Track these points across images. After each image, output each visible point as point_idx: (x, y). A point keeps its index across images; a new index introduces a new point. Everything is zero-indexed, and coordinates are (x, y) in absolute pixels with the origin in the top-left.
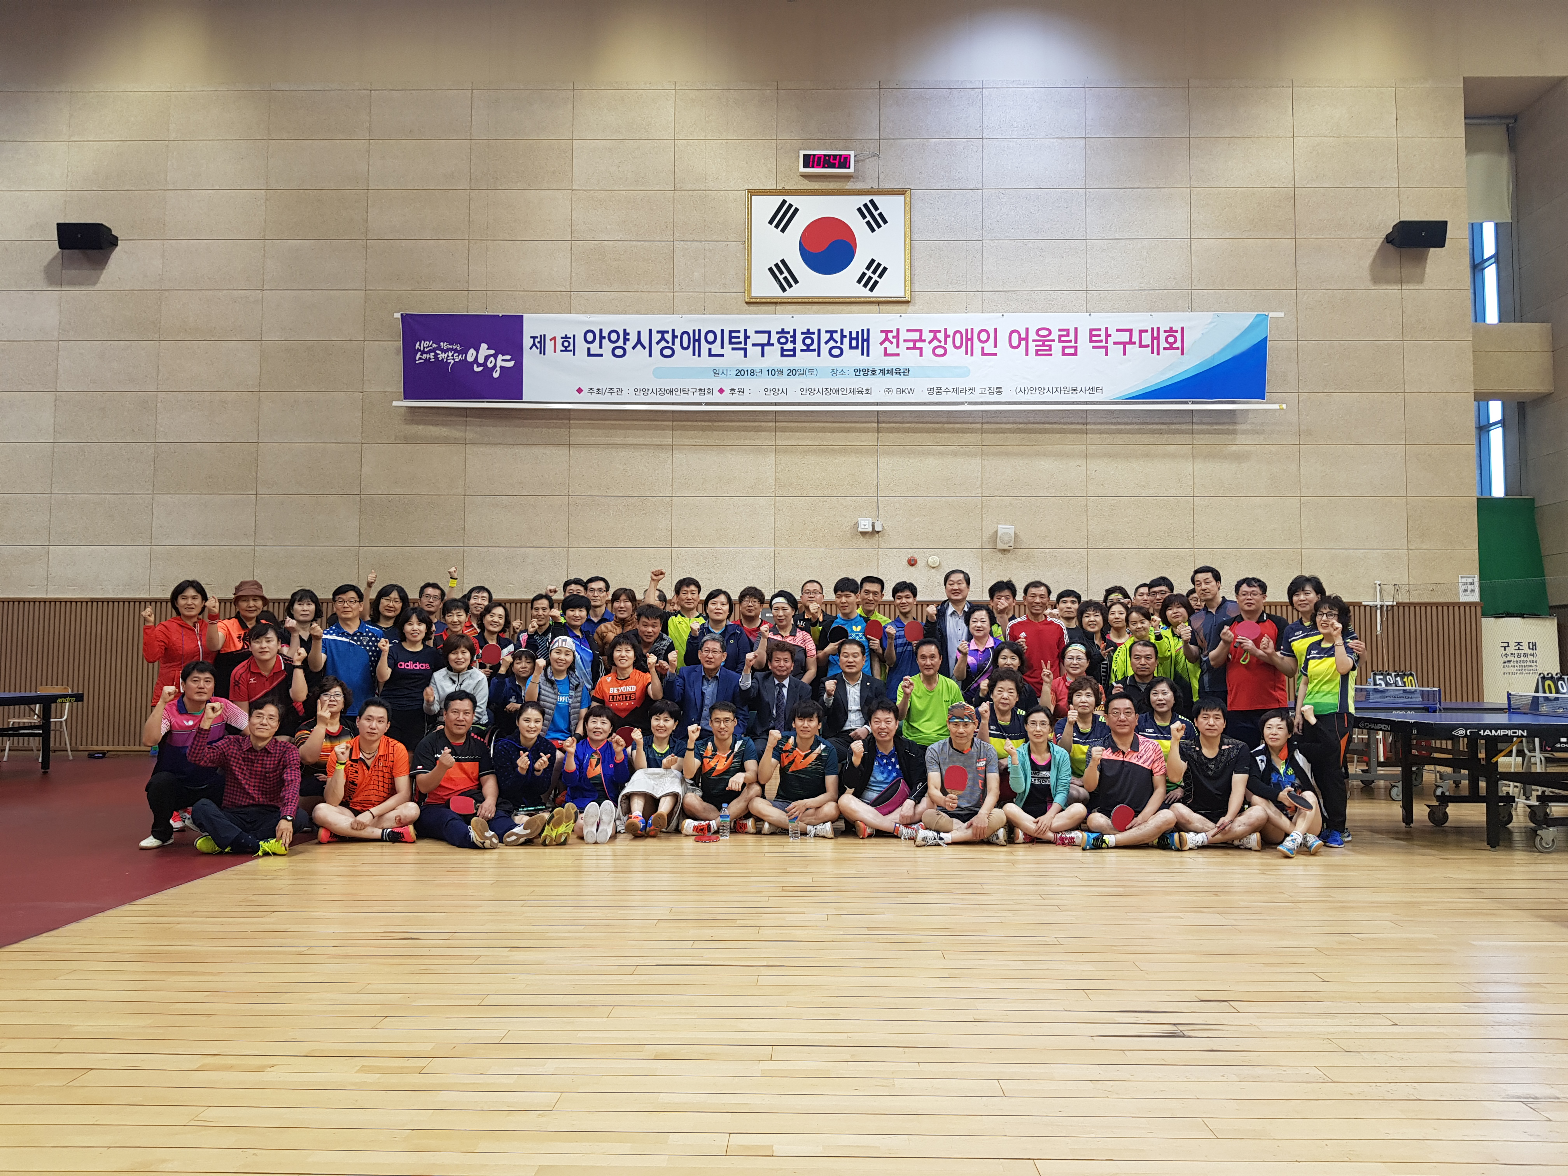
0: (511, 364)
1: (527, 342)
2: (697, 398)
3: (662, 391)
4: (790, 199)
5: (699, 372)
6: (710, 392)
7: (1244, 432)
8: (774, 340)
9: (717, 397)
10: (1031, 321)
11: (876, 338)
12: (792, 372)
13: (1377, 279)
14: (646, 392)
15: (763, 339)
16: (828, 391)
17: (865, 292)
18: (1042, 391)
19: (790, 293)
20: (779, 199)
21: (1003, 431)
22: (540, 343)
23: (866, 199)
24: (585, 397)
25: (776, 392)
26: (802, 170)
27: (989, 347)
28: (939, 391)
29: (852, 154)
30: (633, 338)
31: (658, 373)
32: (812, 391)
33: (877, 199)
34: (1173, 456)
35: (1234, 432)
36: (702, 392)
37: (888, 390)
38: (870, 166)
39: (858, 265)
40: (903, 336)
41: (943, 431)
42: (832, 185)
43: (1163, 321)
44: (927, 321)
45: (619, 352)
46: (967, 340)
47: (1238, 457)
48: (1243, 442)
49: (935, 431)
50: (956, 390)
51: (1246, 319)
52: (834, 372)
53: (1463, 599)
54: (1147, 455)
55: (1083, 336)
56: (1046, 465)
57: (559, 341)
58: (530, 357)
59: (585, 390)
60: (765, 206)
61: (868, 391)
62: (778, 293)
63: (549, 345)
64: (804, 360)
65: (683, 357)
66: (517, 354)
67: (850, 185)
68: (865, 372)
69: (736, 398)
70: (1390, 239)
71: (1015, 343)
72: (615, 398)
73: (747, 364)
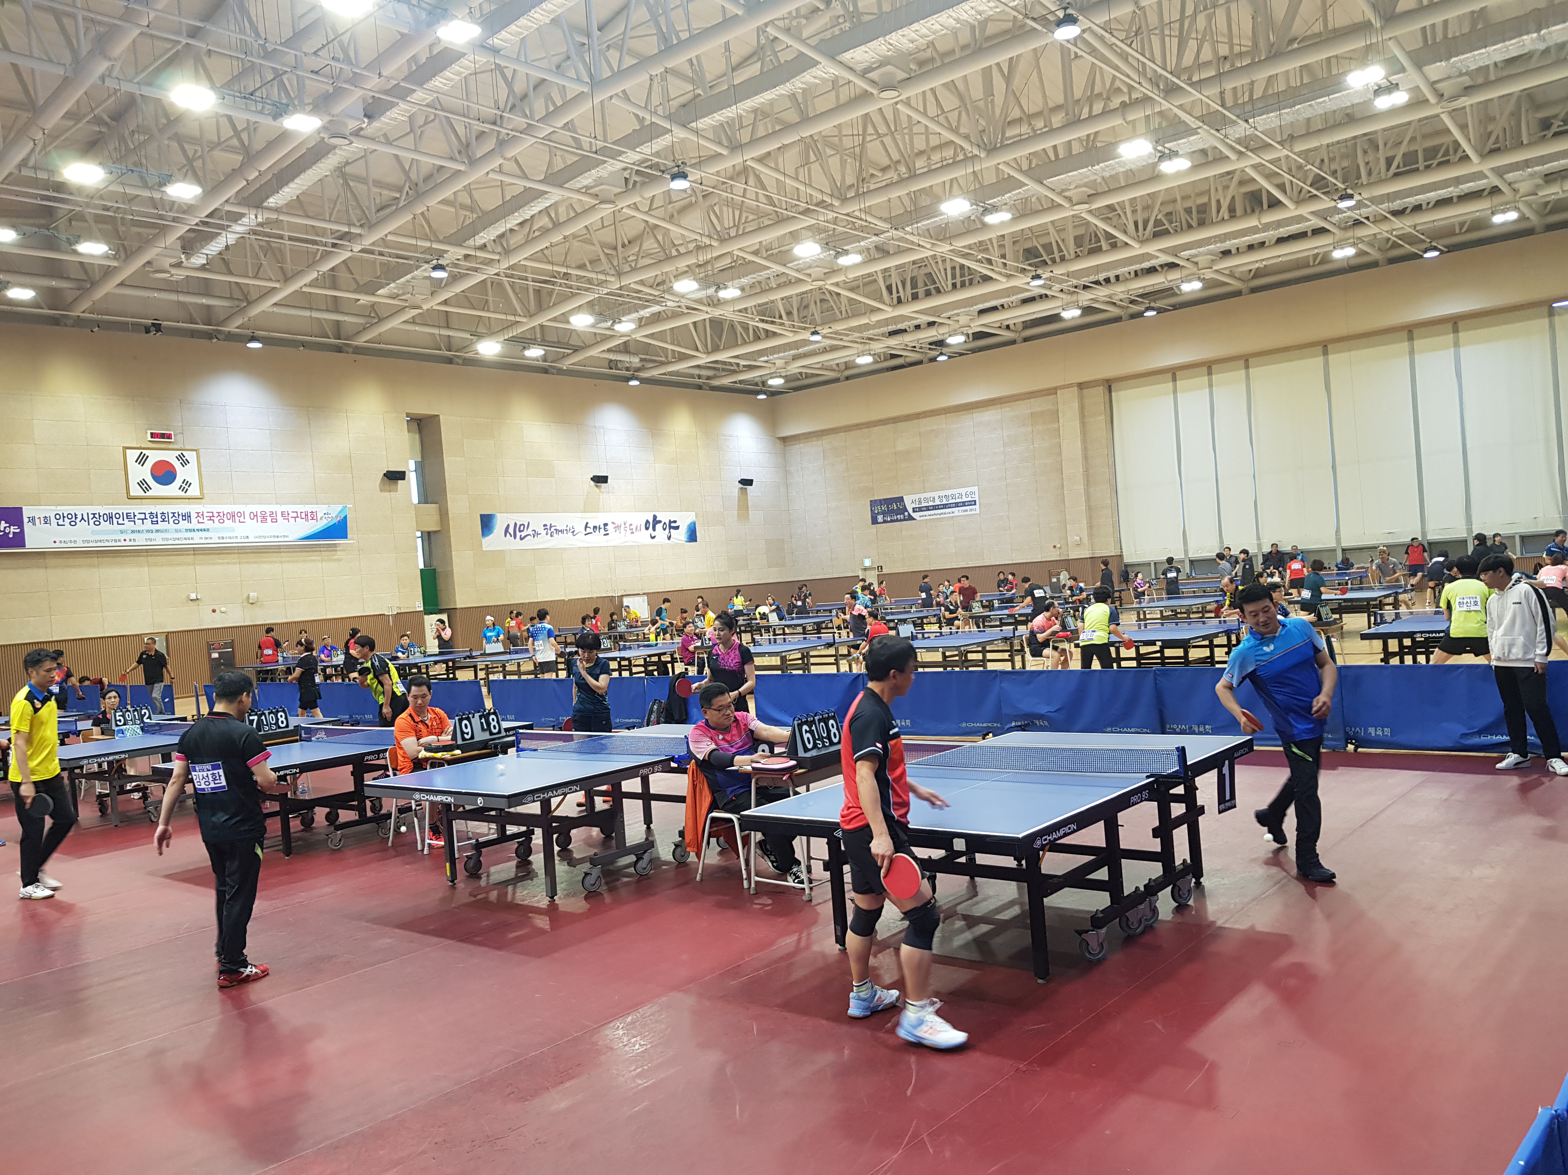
0: (18, 530)
1: (26, 520)
2: (114, 544)
3: (96, 542)
4: (144, 452)
5: (114, 532)
6: (119, 541)
7: (340, 550)
8: (147, 517)
9: (123, 543)
10: (258, 508)
11: (194, 515)
12: (157, 531)
13: (381, 490)
14: (88, 542)
15: (143, 516)
16: (175, 539)
17: (182, 494)
18: (264, 537)
19: (148, 494)
20: (139, 452)
21: (247, 553)
22: (32, 520)
23: (179, 452)
24: (58, 545)
25: (151, 540)
26: (150, 439)
27: (242, 519)
28: (223, 538)
29: (172, 433)
30: (79, 517)
31: (94, 533)
32: (167, 539)
33: (184, 453)
34: (314, 561)
35: (336, 551)
36: (115, 541)
37: (201, 538)
38: (179, 437)
39: (178, 482)
40: (205, 514)
41: (222, 554)
42: (164, 446)
43: (309, 508)
44: (215, 508)
45: (73, 524)
46: (233, 516)
47: (339, 560)
48: (339, 555)
49: (219, 554)
50: (230, 538)
51: (339, 508)
52: (176, 531)
53: (417, 609)
54: (305, 561)
55: (279, 514)
56: (265, 566)
57: (42, 519)
58: (27, 527)
59: (58, 541)
60: (132, 455)
61: (192, 539)
62: (143, 494)
63: (37, 521)
64: (161, 526)
65: (105, 525)
66: (21, 525)
67: (170, 446)
68: (190, 530)
69: (132, 543)
70: (385, 475)
71: (252, 517)
72: (73, 545)
73: (136, 528)
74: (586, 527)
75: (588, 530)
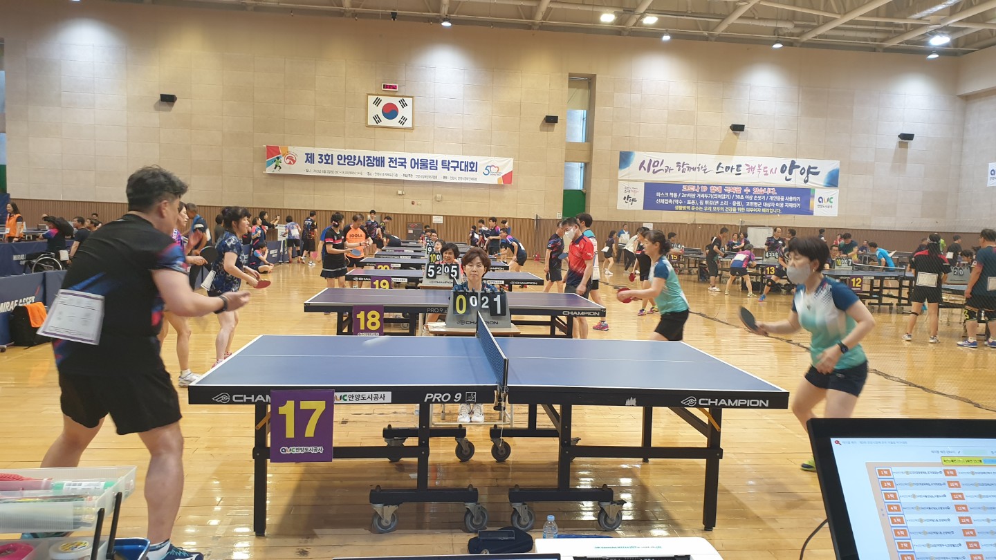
4: (379, 97)
13: (541, 130)
19: (379, 124)
20: (376, 97)
23: (401, 98)
26: (383, 89)
29: (397, 85)
33: (404, 98)
38: (402, 88)
42: (392, 94)
53: (558, 218)
60: (372, 99)
62: (375, 124)
74: (718, 167)
75: (720, 170)
